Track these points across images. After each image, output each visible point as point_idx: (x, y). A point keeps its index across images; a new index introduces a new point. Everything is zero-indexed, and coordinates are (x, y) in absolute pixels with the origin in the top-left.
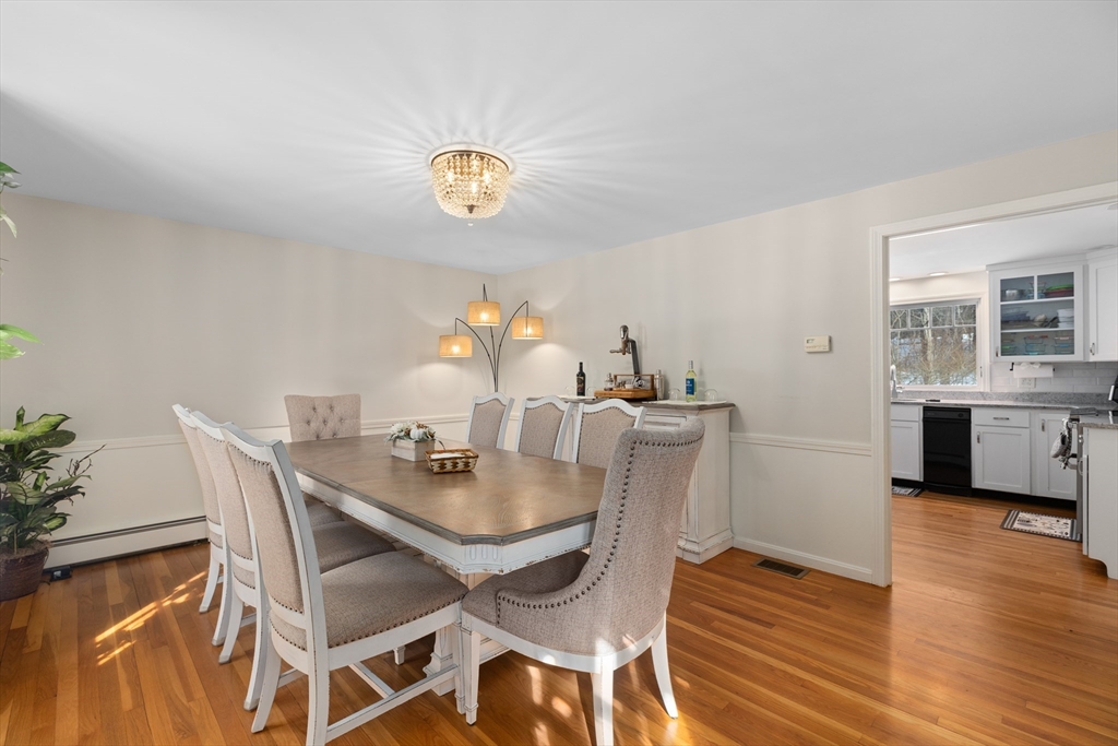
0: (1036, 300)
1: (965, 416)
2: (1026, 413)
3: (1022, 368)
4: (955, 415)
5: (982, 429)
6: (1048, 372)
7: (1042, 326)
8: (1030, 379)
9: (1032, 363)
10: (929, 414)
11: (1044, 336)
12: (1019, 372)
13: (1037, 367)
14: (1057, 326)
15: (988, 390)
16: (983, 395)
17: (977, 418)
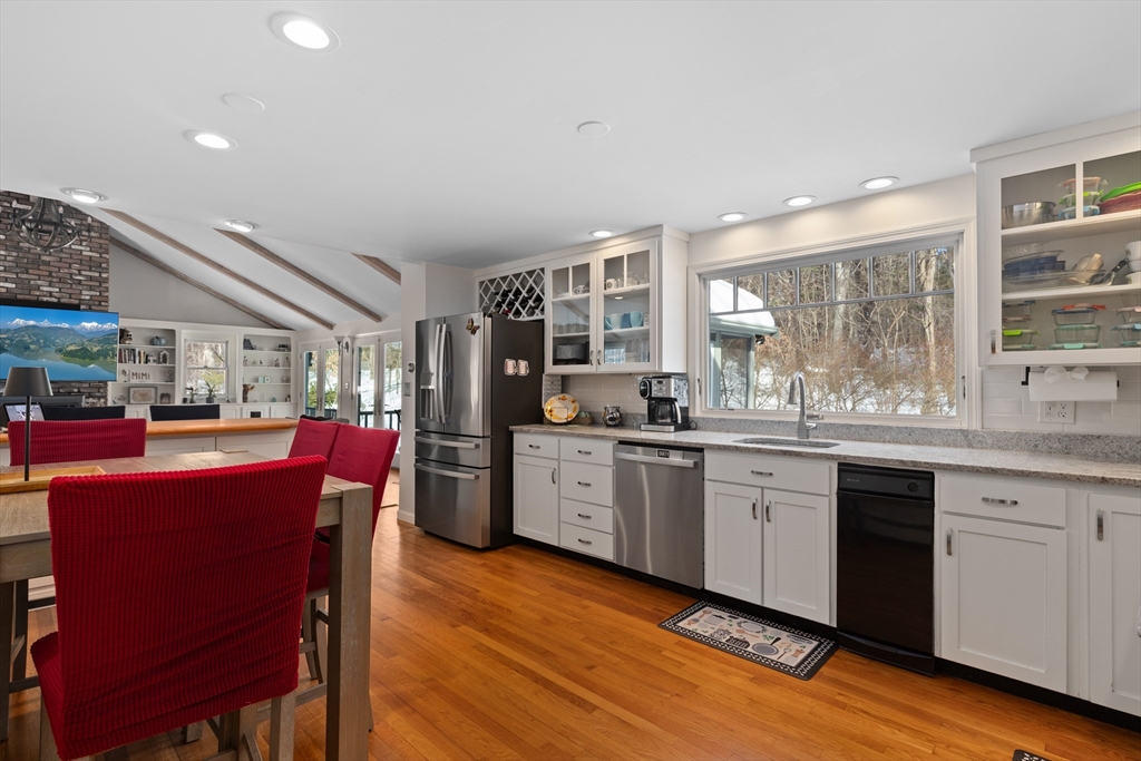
0: (1081, 220)
1: (922, 491)
2: (1059, 491)
3: (1048, 378)
4: (900, 487)
5: (956, 524)
6: (1106, 390)
7: (1093, 281)
8: (1064, 405)
9: (1070, 368)
10: (854, 481)
11: (1095, 305)
12: (1039, 390)
13: (1081, 376)
14: (1126, 281)
15: (976, 426)
16: (967, 439)
17: (946, 493)
